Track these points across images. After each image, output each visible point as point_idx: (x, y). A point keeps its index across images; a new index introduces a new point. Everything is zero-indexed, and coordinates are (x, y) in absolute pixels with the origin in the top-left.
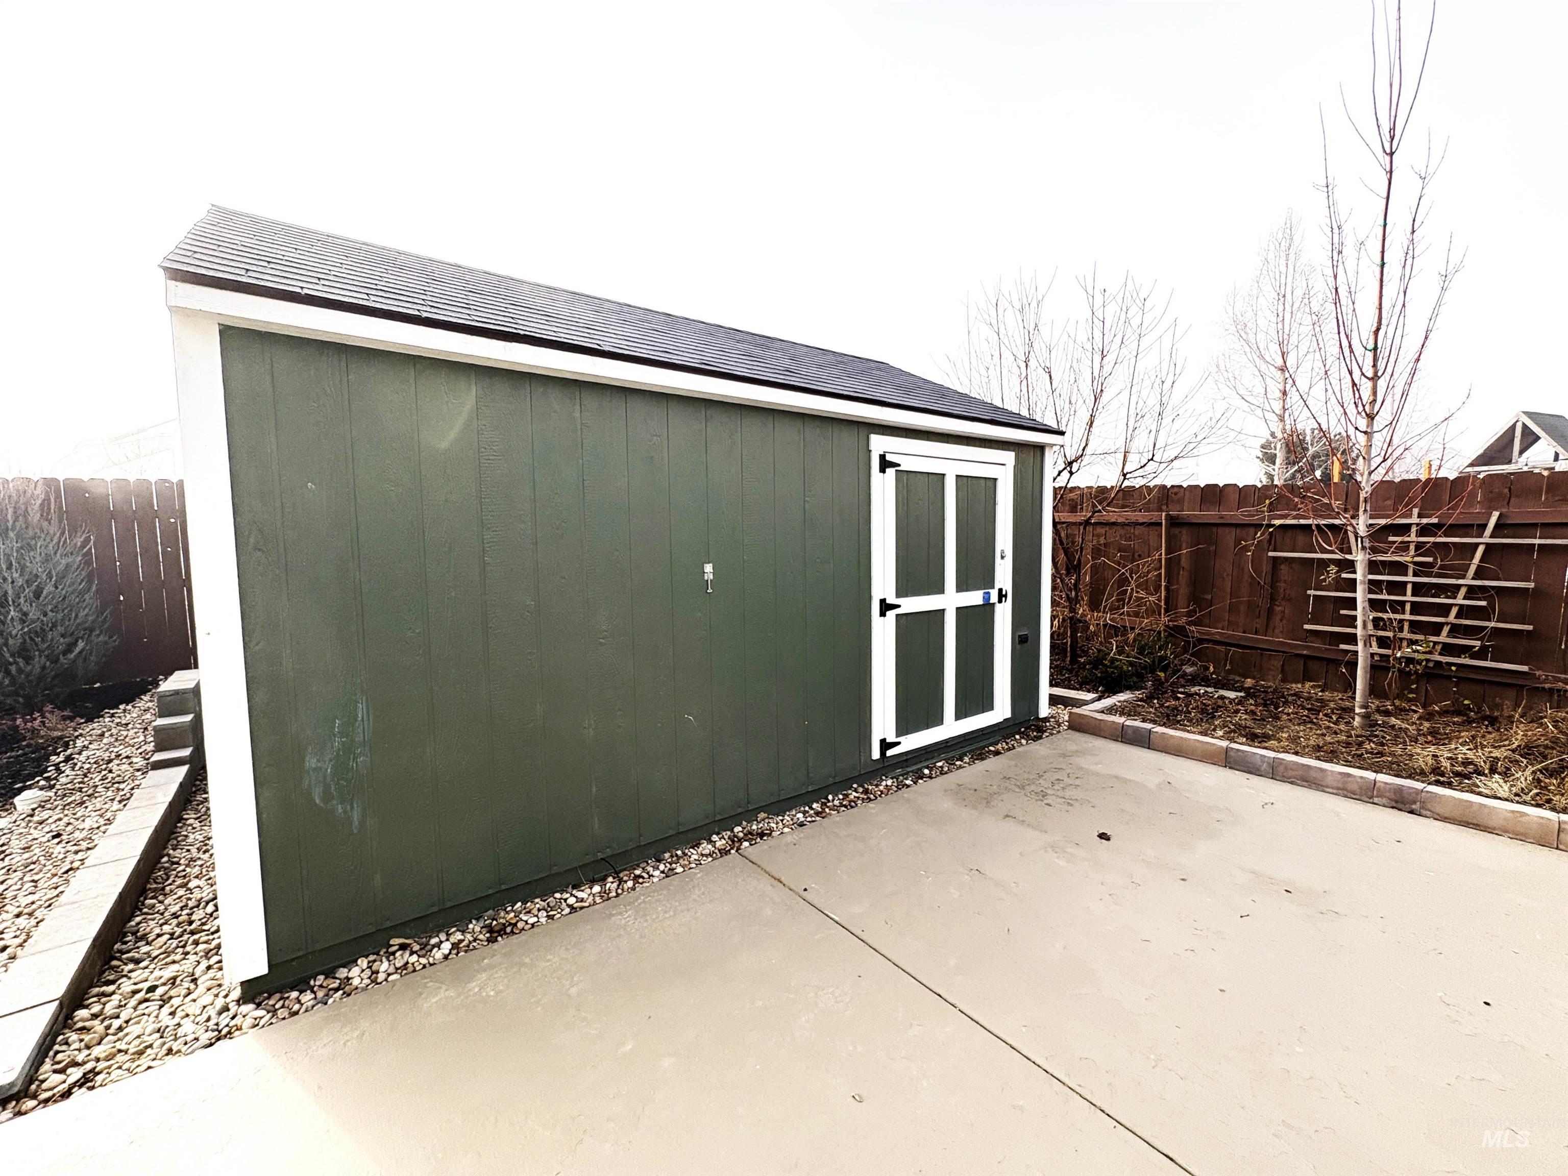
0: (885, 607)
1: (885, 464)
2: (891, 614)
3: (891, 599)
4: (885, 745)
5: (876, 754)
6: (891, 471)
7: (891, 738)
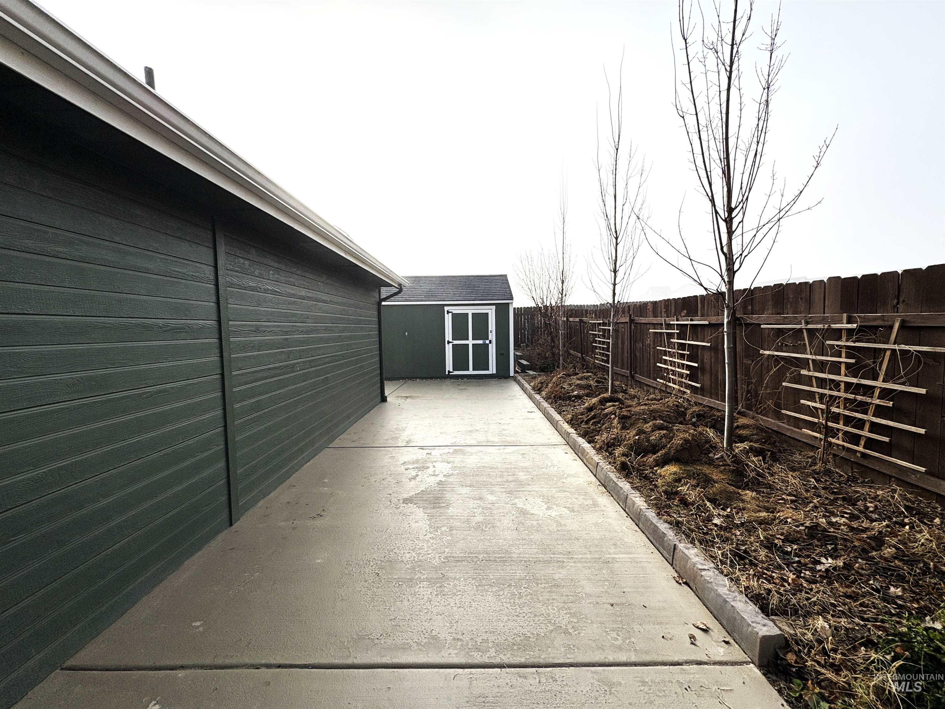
0: (449, 342)
1: (448, 312)
2: (451, 344)
3: (451, 340)
4: (449, 372)
5: (447, 373)
6: (450, 314)
7: (451, 370)
